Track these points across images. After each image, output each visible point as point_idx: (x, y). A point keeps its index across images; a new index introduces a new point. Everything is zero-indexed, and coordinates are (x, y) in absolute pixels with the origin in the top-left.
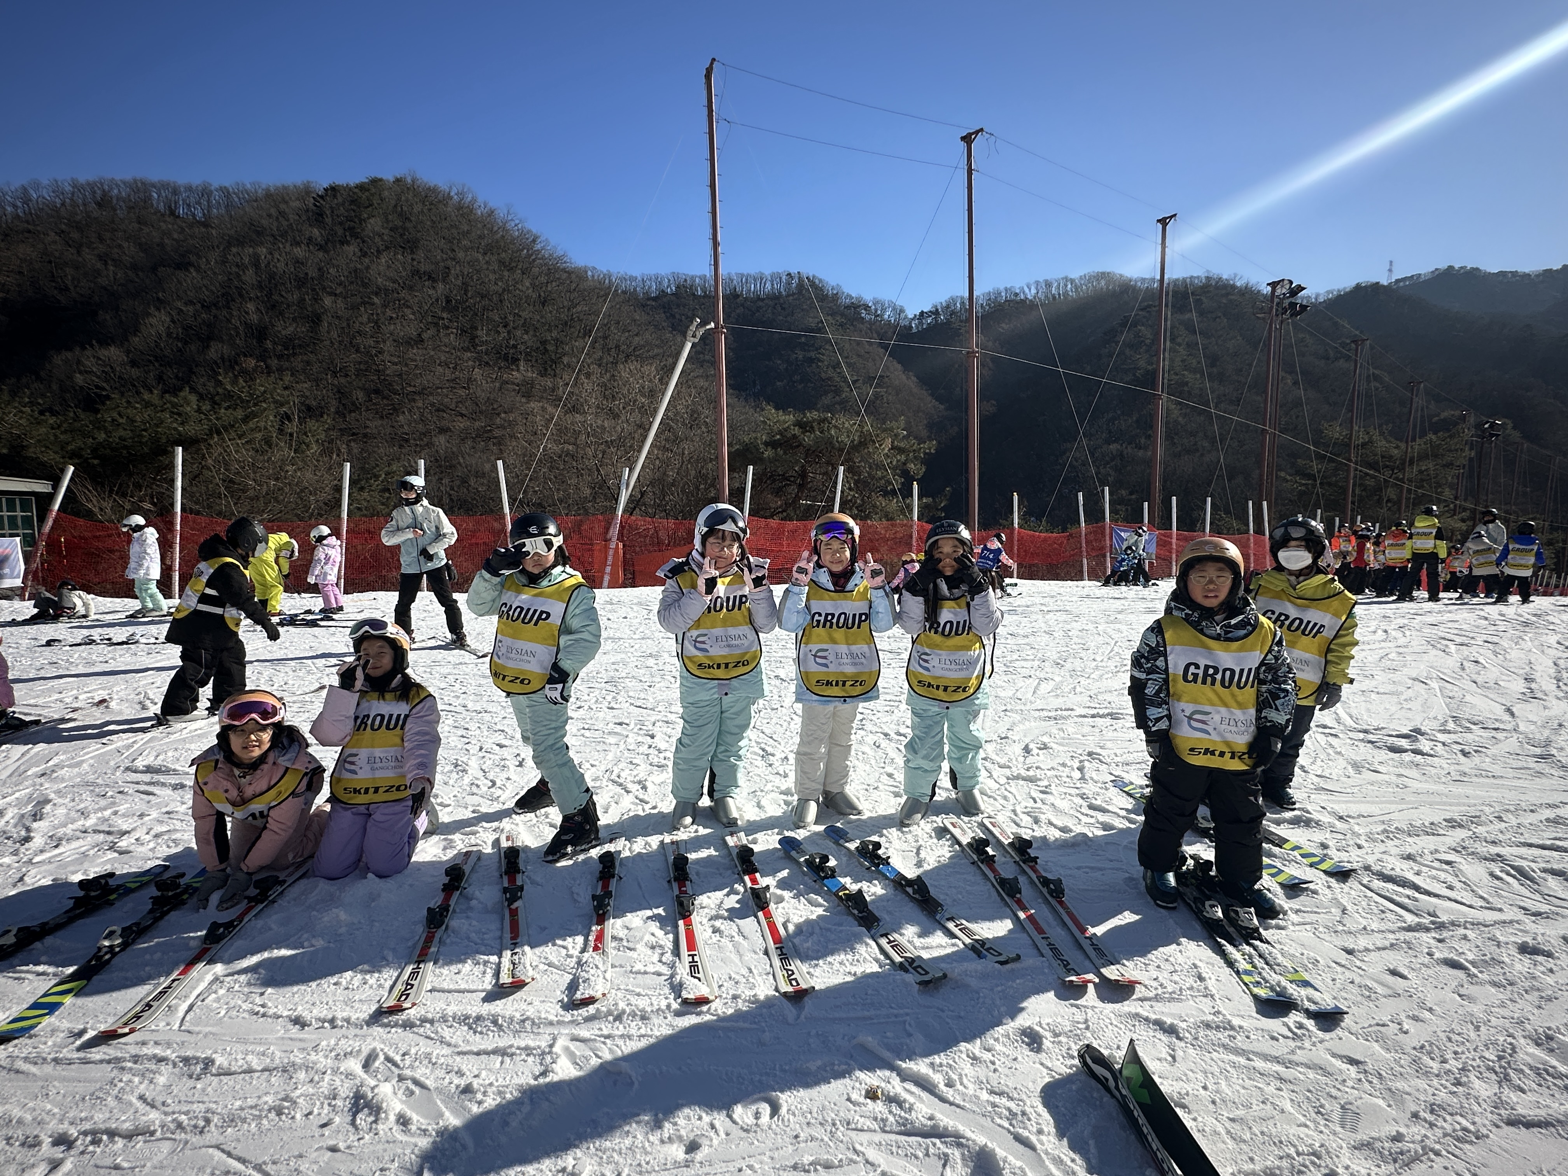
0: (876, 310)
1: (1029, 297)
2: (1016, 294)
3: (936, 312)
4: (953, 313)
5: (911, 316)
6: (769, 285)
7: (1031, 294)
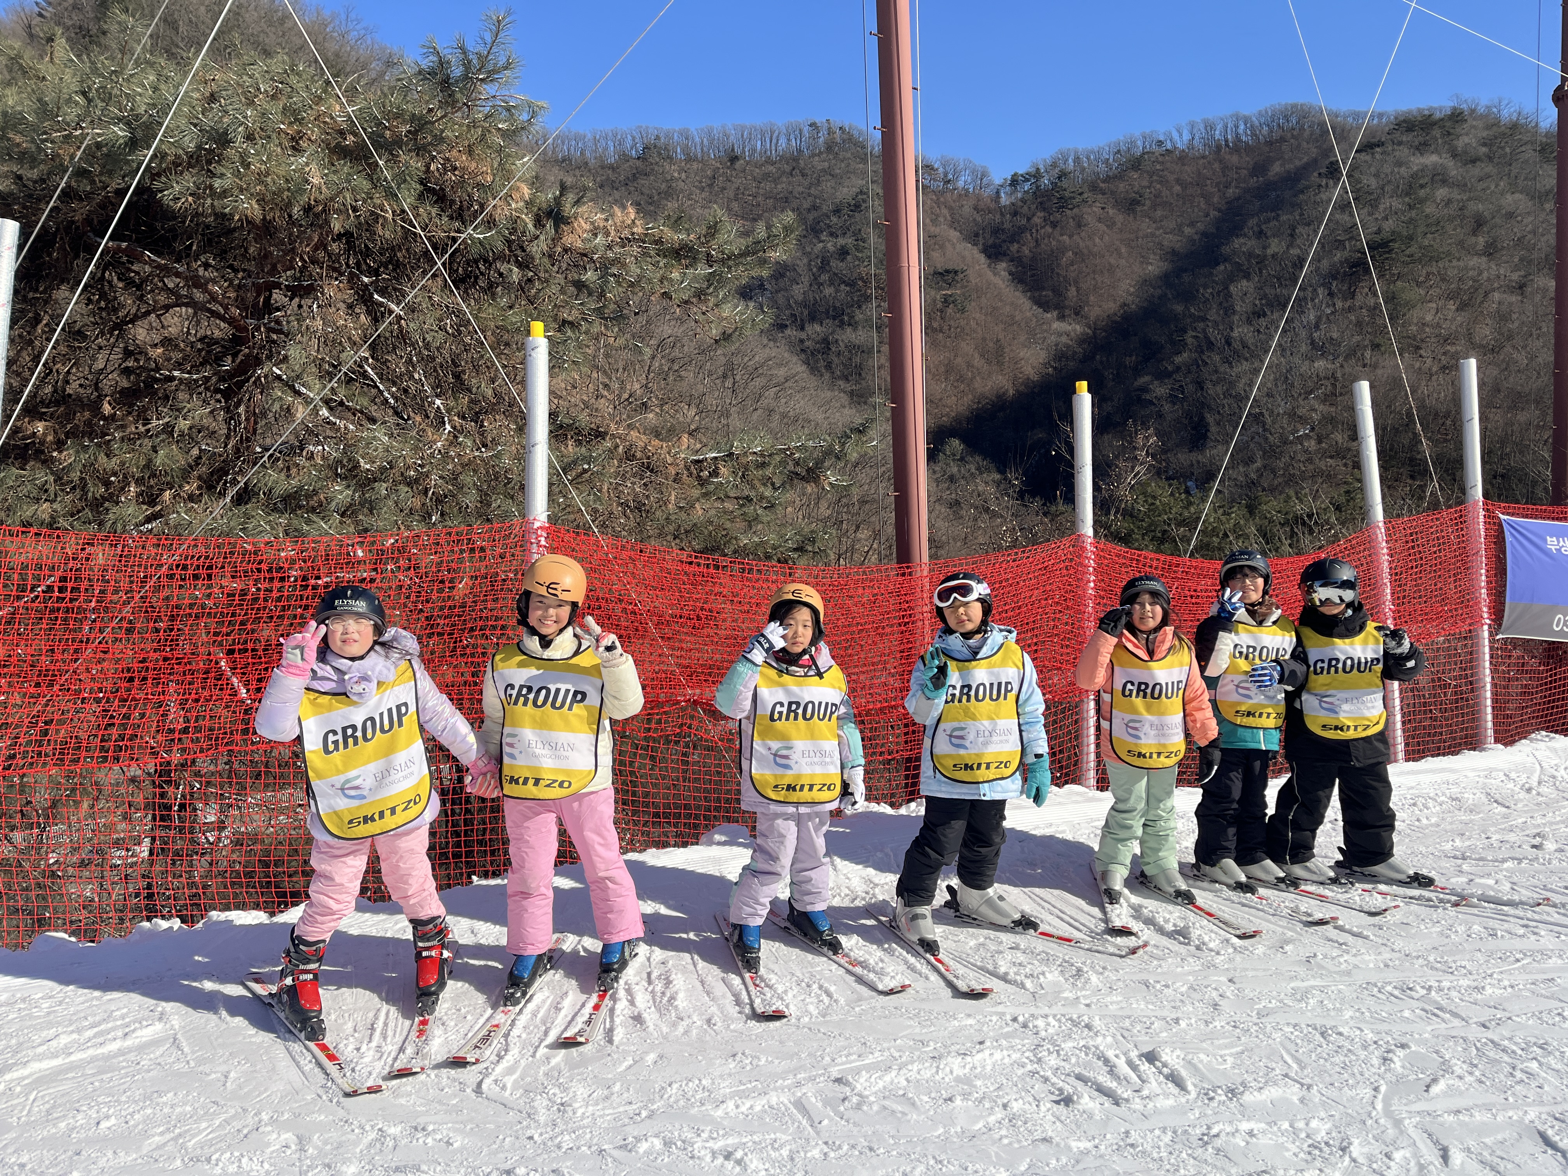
0: (946, 175)
1: (1179, 145)
2: (1160, 143)
3: (1037, 175)
4: (1063, 175)
5: (998, 181)
6: (783, 142)
7: (1181, 141)
